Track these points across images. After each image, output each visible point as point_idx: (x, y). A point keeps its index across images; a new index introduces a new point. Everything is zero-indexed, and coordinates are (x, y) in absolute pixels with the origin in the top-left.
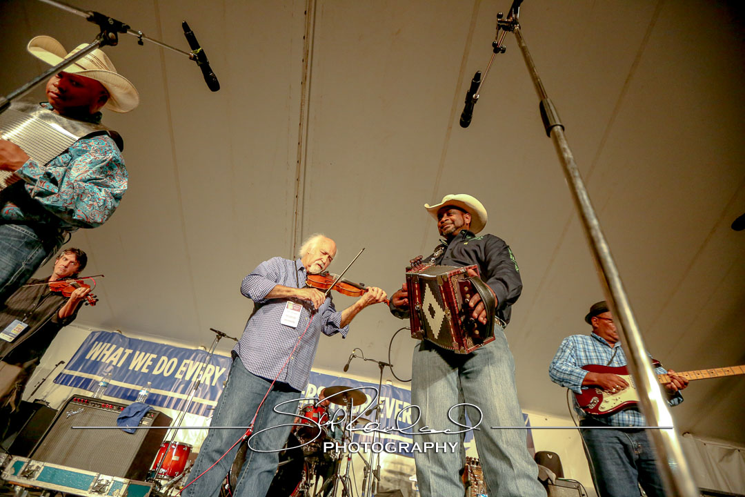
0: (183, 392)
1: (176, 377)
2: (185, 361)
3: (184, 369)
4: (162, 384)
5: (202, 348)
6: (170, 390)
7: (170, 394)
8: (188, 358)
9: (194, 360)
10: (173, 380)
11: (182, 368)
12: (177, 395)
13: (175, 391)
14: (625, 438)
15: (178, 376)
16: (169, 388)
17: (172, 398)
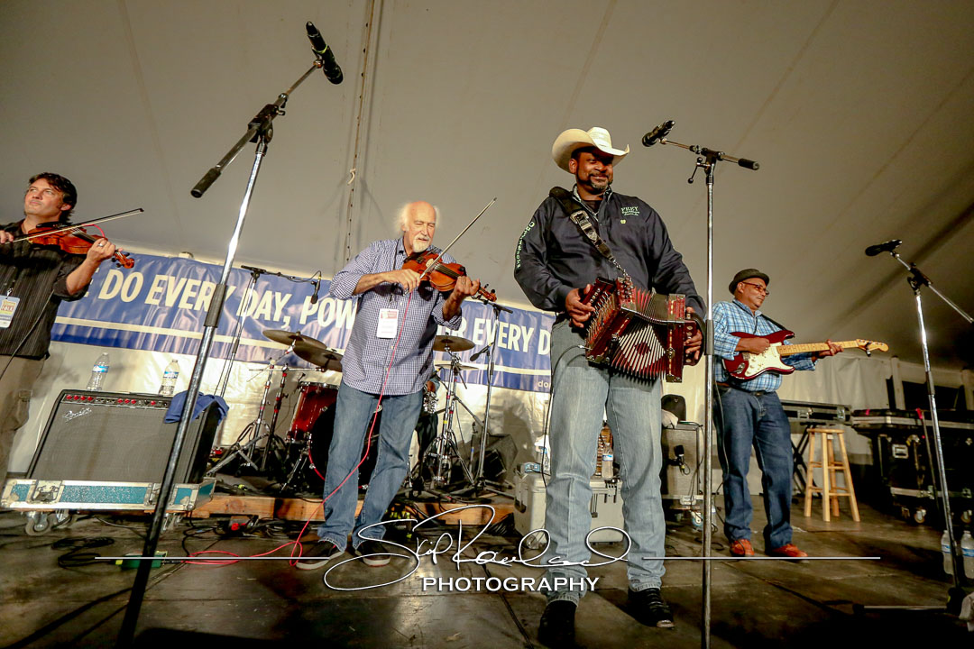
0: (168, 324)
1: (147, 302)
2: (158, 278)
3: (160, 290)
4: (124, 315)
5: (186, 256)
6: (141, 324)
7: (144, 329)
8: (163, 272)
9: (174, 274)
10: (143, 307)
11: (155, 288)
12: (156, 331)
13: (152, 325)
14: (754, 400)
15: (150, 300)
16: (139, 319)
17: (148, 335)
